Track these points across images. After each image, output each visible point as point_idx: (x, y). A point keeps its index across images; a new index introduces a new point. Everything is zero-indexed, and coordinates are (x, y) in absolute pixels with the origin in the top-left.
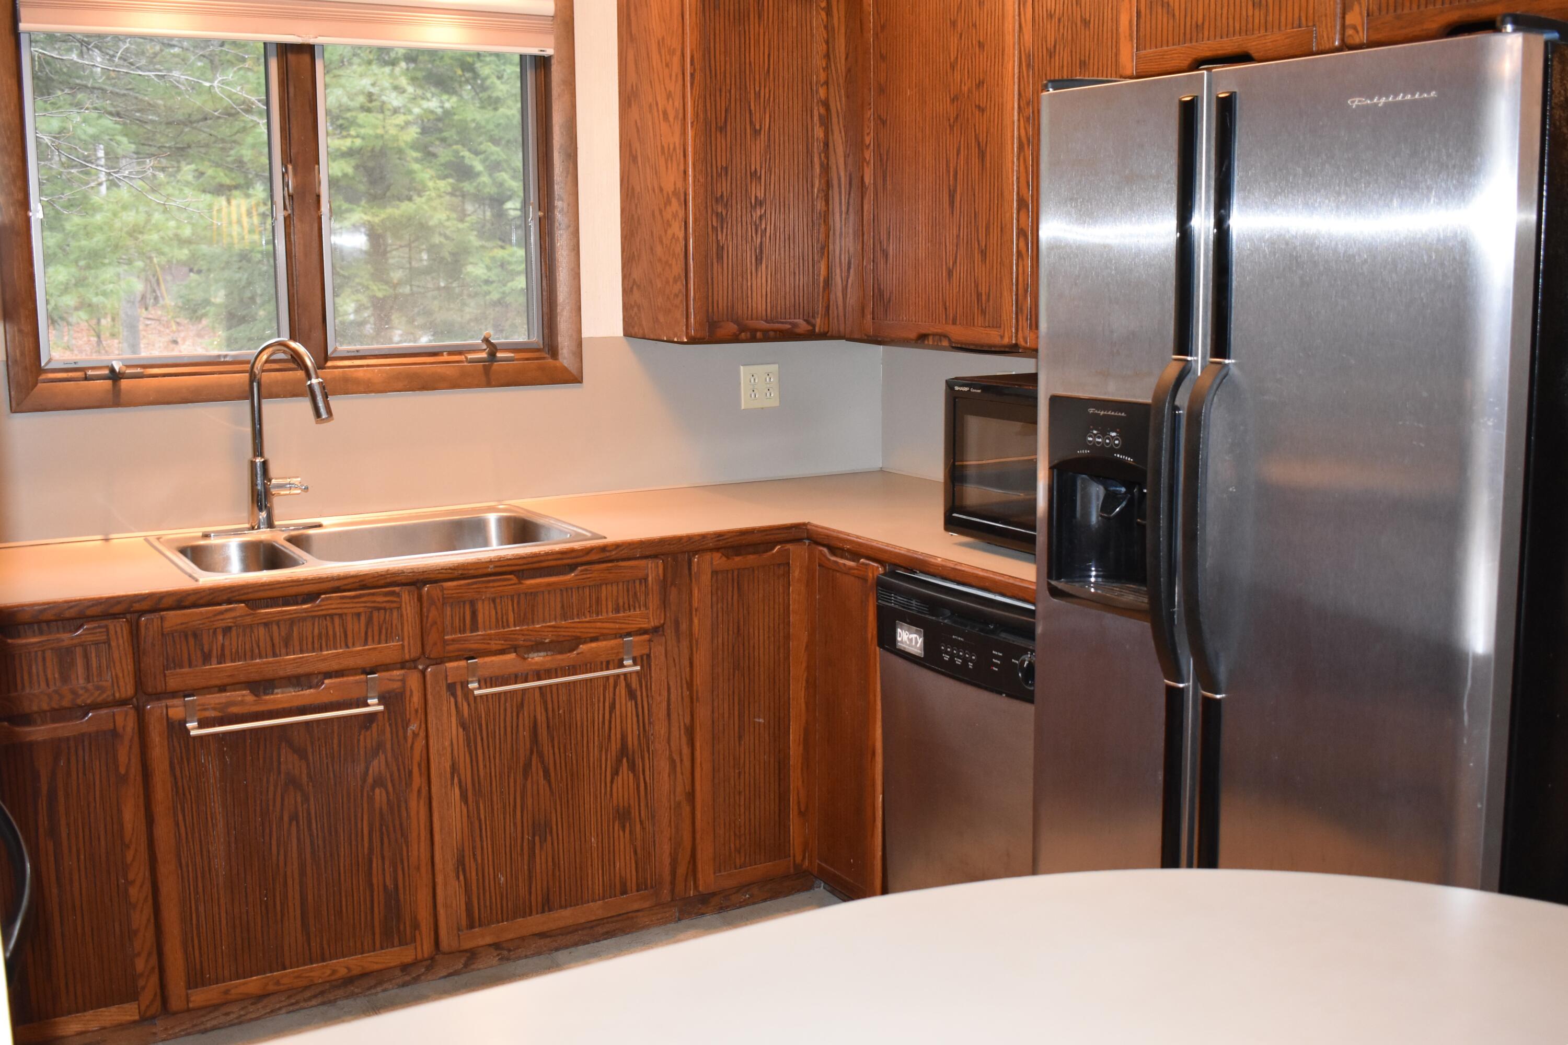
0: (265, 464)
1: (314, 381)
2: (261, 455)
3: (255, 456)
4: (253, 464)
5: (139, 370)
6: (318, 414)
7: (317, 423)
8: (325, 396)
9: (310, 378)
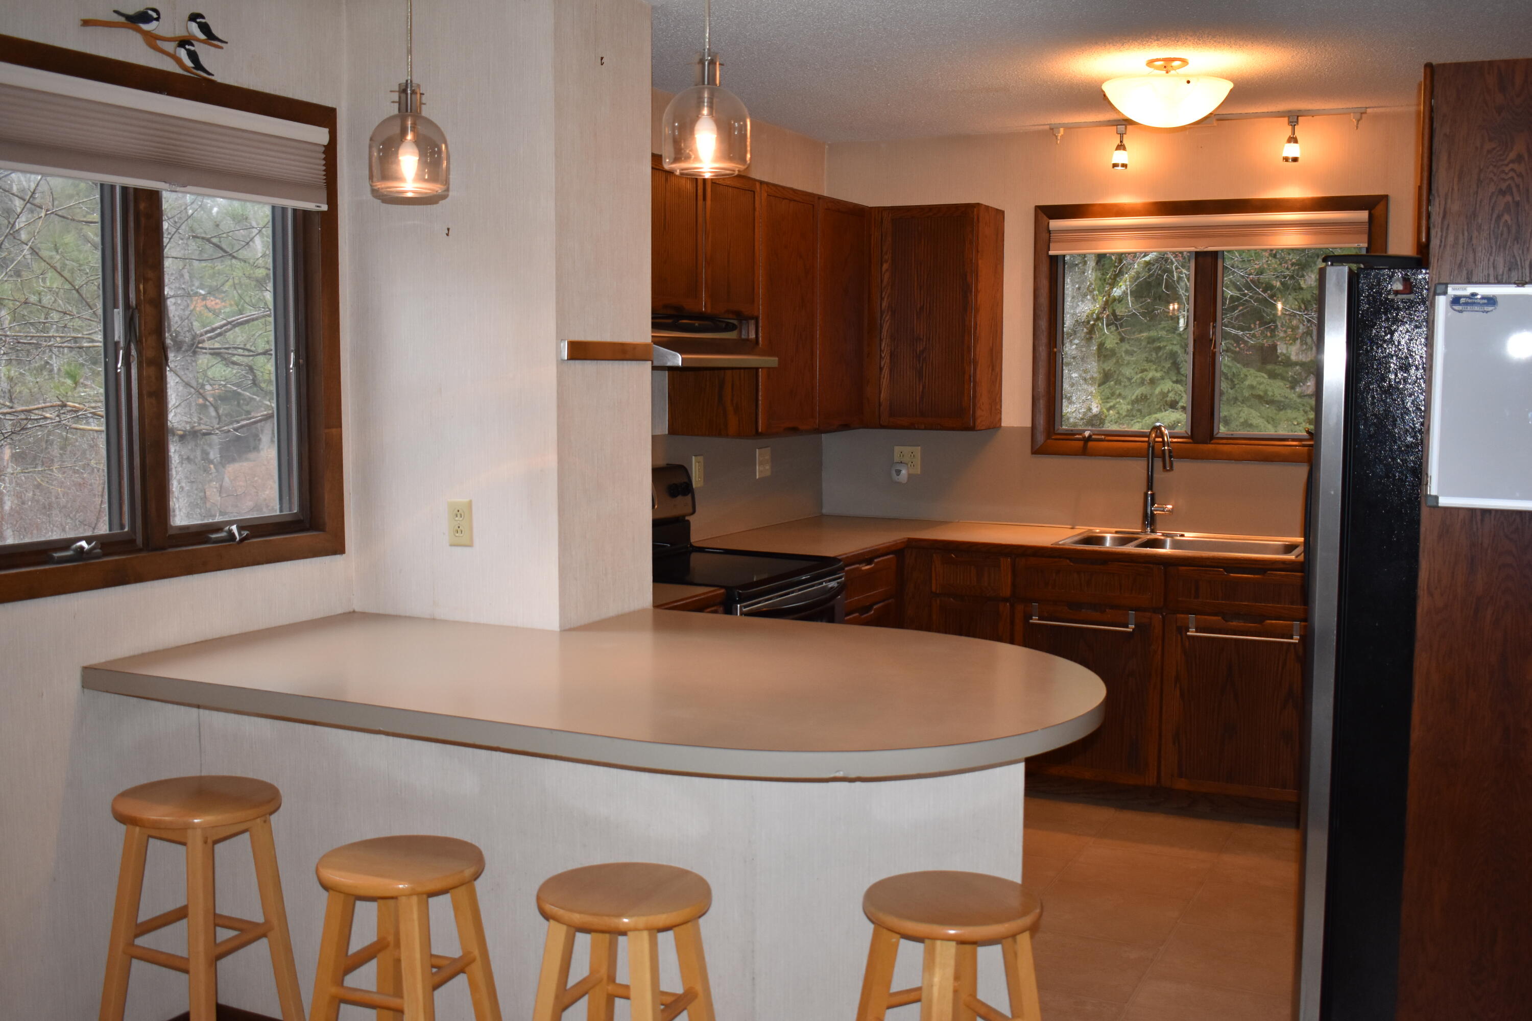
0: (1153, 496)
1: (1166, 448)
2: (1152, 490)
3: (1148, 490)
4: (1146, 495)
5: (1103, 437)
6: (1164, 467)
7: (1164, 471)
8: (1170, 457)
9: (1164, 446)
